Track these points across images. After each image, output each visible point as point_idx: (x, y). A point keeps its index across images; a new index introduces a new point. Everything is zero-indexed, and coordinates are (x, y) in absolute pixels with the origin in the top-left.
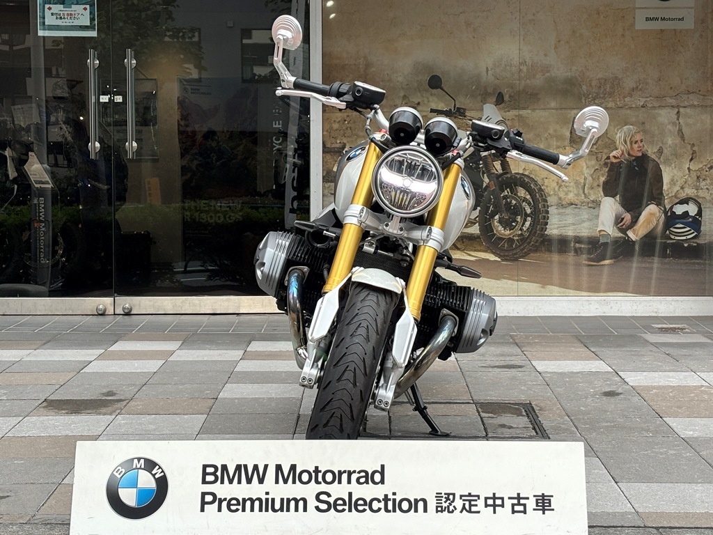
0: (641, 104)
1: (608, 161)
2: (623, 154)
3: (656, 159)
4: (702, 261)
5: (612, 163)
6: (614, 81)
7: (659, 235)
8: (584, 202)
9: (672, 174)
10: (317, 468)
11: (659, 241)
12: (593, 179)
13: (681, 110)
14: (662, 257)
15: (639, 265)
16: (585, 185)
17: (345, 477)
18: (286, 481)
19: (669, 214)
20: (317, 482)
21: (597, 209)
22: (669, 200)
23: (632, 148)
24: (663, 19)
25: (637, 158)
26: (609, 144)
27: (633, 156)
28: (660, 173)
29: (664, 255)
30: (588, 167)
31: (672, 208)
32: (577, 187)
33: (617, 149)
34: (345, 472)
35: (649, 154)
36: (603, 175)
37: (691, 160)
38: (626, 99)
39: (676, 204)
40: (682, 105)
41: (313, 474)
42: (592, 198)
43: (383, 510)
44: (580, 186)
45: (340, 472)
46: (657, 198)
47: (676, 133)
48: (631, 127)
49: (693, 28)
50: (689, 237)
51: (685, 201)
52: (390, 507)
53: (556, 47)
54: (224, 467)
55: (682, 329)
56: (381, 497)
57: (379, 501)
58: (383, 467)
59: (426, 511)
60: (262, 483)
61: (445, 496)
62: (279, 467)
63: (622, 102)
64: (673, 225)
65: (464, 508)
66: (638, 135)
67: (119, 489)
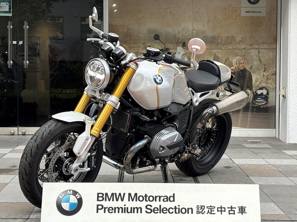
0: (243, 47)
2: (236, 68)
3: (250, 71)
4: (269, 114)
6: (232, 38)
7: (251, 103)
9: (256, 77)
10: (146, 195)
11: (251, 105)
13: (260, 50)
14: (252, 112)
15: (242, 115)
17: (158, 198)
18: (133, 200)
19: (255, 94)
20: (146, 201)
22: (255, 88)
23: (239, 66)
24: (253, 12)
25: (242, 70)
26: (230, 64)
27: (240, 69)
28: (251, 77)
29: (253, 111)
31: (256, 91)
33: (233, 66)
34: (158, 196)
35: (247, 68)
37: (264, 71)
38: (237, 45)
39: (258, 90)
40: (260, 48)
43: (174, 212)
45: (156, 196)
46: (250, 87)
47: (258, 60)
48: (239, 57)
49: (265, 16)
50: (263, 104)
51: (261, 89)
52: (177, 211)
53: (208, 23)
54: (107, 194)
55: (260, 142)
56: (173, 207)
57: (172, 209)
58: (174, 194)
59: (192, 213)
60: (123, 201)
61: (200, 207)
62: (130, 195)
63: (236, 46)
64: (256, 98)
65: (208, 212)
66: (242, 60)
67: (62, 203)
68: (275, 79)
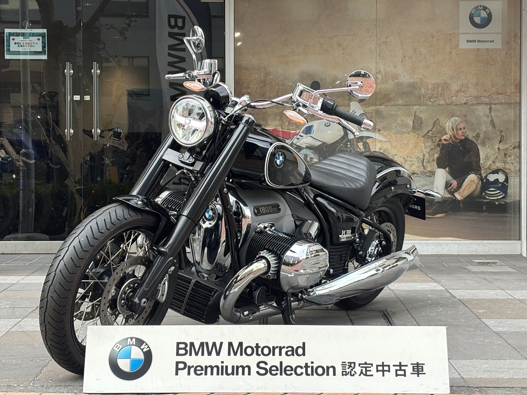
0: (464, 102)
1: (441, 143)
2: (451, 137)
3: (475, 141)
4: (508, 215)
5: (443, 144)
6: (444, 85)
7: (477, 196)
8: (423, 172)
9: (486, 152)
10: (257, 344)
12: (430, 156)
13: (493, 106)
14: (479, 212)
16: (423, 160)
17: (277, 351)
18: (235, 354)
19: (485, 181)
20: (258, 354)
21: (432, 177)
22: (484, 171)
23: (457, 133)
24: (479, 41)
25: (461, 140)
26: (441, 131)
27: (458, 139)
28: (478, 152)
29: (481, 211)
30: (425, 147)
31: (486, 176)
32: (418, 161)
33: (446, 134)
34: (277, 347)
35: (470, 137)
36: (437, 153)
37: (500, 142)
38: (453, 99)
39: (489, 174)
40: (493, 102)
41: (255, 349)
42: (429, 169)
43: (304, 374)
44: (420, 161)
45: (273, 347)
46: (476, 169)
47: (489, 123)
48: (457, 118)
49: (500, 47)
50: (499, 197)
51: (496, 172)
52: (309, 372)
53: (402, 61)
54: (192, 344)
55: (494, 263)
56: (303, 365)
57: (302, 368)
58: (304, 344)
59: (334, 374)
60: (219, 355)
61: (348, 364)
62: (230, 344)
63: (450, 100)
64: (487, 189)
65: (362, 372)
66: (462, 124)
67: (118, 360)
68: (518, 154)
